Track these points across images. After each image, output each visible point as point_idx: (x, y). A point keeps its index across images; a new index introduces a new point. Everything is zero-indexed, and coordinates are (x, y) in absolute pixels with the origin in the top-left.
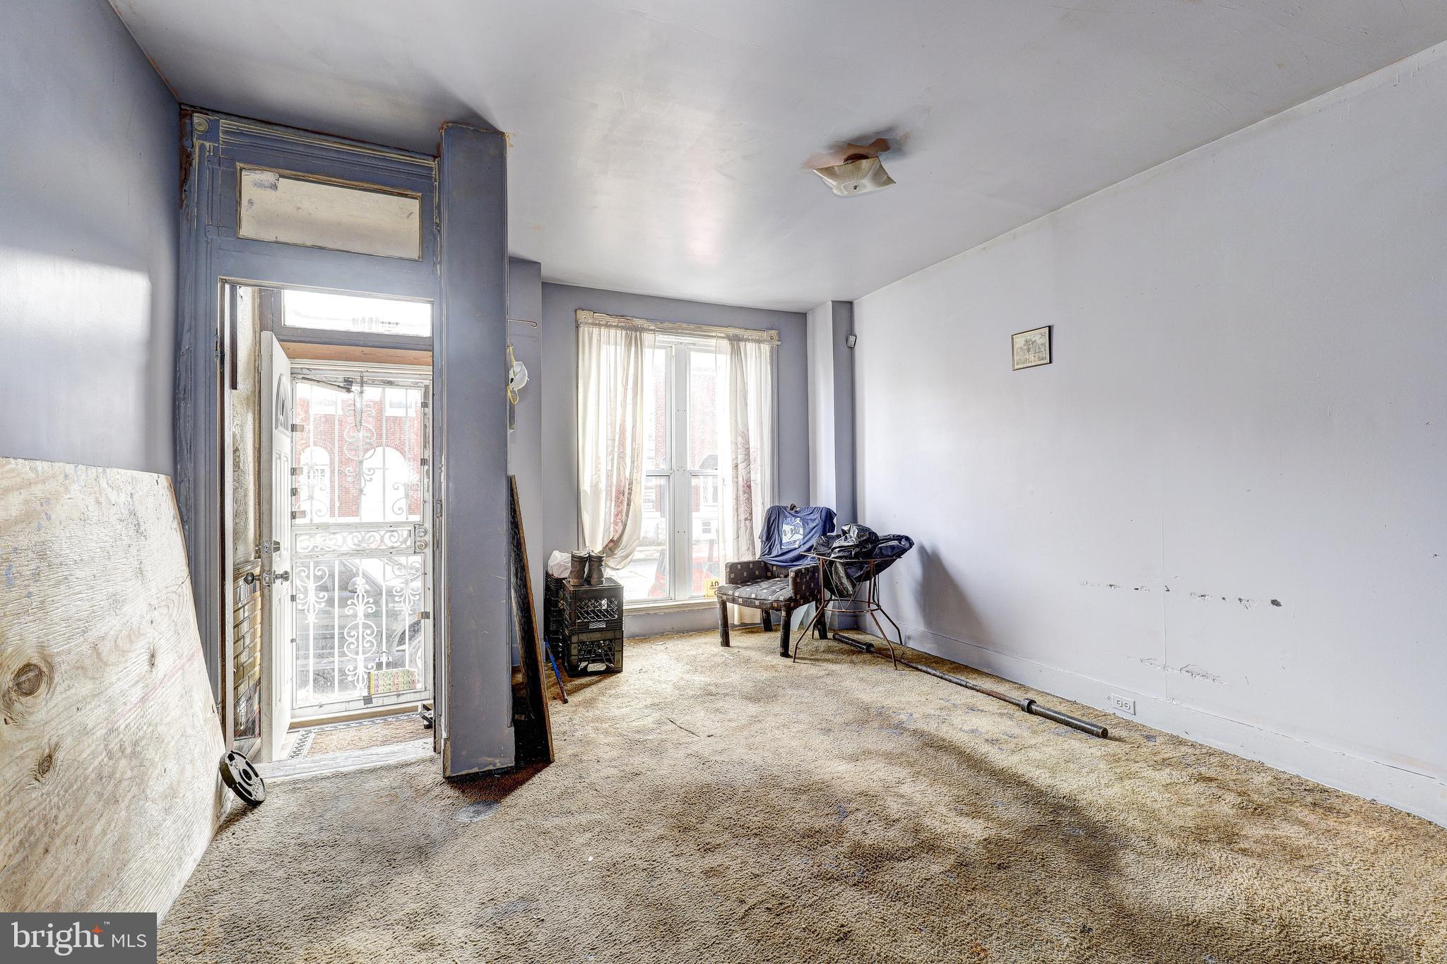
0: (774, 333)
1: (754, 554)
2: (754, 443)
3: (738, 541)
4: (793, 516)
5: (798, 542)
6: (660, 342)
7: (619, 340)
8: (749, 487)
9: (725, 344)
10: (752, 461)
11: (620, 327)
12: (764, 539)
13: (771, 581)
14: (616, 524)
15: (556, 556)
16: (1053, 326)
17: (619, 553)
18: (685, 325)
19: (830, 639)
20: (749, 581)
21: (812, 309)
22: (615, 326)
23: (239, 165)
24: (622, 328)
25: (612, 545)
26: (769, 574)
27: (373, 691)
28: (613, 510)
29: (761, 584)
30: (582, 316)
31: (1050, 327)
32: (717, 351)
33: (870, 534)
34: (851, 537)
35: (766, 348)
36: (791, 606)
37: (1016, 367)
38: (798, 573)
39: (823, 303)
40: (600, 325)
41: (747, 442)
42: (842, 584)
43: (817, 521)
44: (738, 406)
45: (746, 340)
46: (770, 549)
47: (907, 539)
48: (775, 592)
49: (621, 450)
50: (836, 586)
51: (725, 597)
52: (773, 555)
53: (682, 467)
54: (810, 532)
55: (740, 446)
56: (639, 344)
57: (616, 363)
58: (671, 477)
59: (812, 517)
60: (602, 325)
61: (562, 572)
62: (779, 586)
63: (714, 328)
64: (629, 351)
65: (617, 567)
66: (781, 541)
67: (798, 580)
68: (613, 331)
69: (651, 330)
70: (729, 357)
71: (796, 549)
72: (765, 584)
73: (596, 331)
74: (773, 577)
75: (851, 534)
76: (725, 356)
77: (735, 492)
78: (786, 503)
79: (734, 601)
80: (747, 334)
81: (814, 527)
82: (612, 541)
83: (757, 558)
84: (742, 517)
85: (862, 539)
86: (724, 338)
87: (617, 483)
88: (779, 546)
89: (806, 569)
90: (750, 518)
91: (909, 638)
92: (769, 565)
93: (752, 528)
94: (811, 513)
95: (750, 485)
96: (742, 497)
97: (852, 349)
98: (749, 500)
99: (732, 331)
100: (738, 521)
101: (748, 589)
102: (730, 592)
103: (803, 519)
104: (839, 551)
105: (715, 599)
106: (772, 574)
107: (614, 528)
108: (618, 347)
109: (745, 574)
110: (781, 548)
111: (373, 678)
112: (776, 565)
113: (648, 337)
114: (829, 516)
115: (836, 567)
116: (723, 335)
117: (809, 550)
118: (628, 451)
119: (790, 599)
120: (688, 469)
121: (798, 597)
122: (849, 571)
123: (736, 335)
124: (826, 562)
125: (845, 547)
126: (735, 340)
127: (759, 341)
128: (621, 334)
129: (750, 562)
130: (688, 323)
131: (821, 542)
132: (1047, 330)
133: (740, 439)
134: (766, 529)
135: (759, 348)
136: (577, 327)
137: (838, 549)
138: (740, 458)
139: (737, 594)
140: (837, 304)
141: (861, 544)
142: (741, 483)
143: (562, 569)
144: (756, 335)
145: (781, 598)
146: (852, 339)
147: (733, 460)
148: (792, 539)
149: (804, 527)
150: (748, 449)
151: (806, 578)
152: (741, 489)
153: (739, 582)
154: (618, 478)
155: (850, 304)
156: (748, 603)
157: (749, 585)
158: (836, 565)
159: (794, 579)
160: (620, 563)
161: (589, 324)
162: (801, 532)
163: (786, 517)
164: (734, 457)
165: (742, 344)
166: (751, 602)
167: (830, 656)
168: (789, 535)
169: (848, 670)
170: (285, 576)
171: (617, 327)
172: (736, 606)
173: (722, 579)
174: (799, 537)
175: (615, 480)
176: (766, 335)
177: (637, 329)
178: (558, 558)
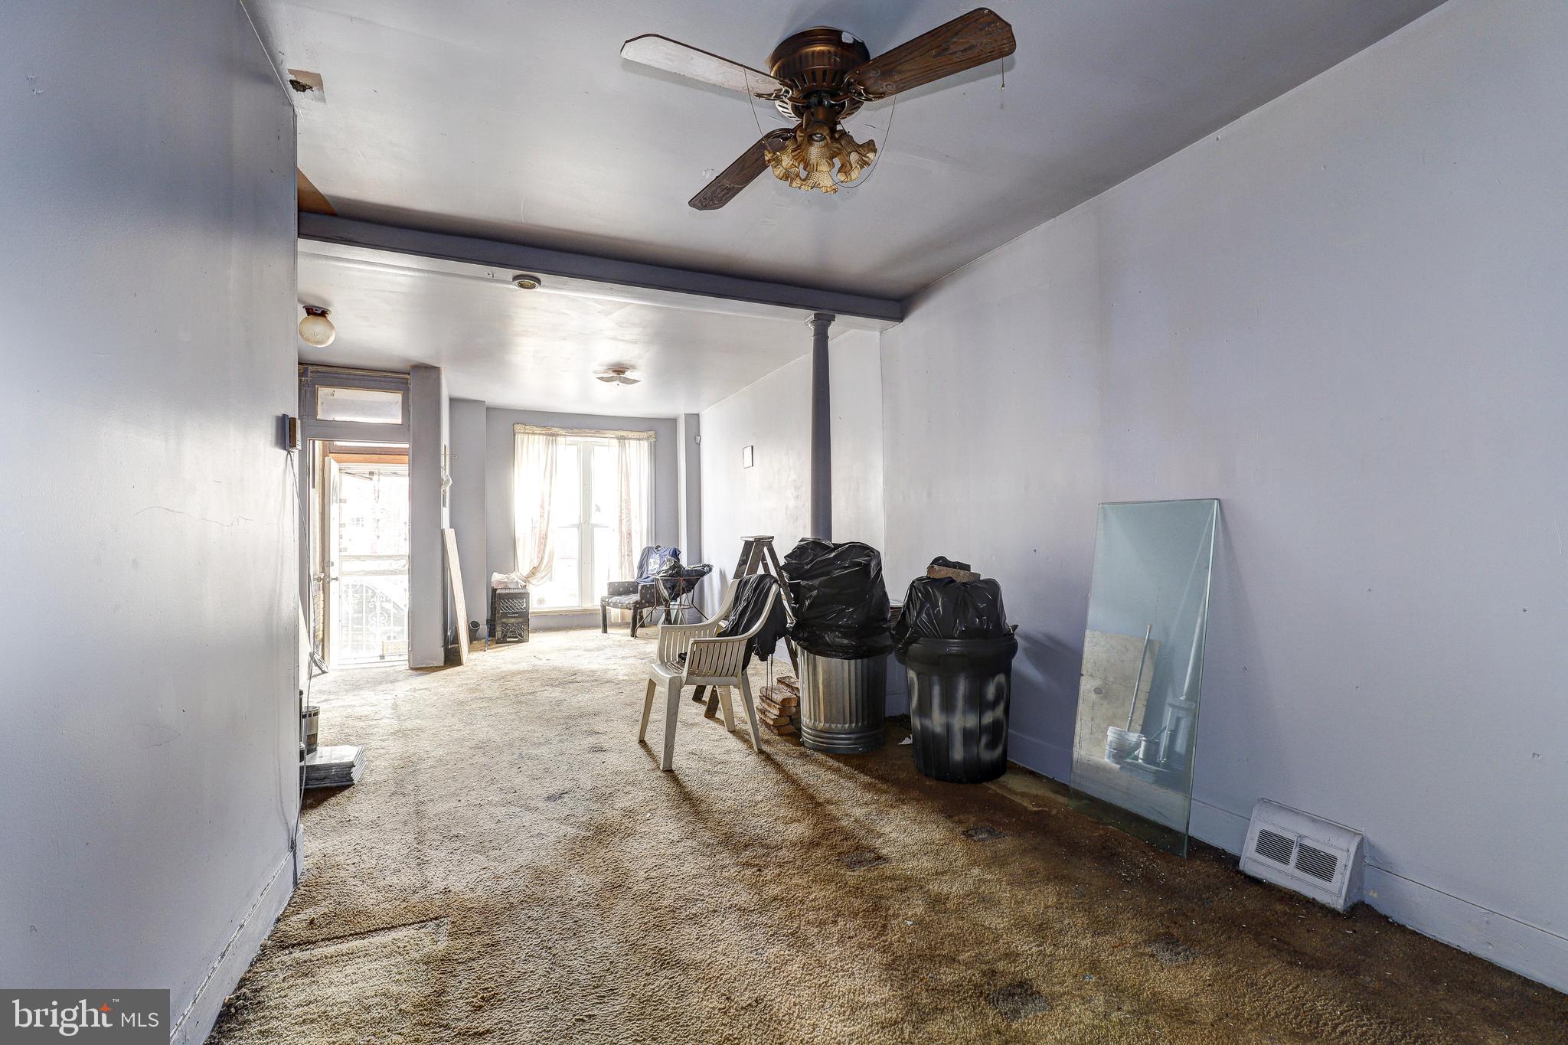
0: (652, 433)
1: (630, 578)
3: (622, 569)
4: (656, 553)
6: (570, 441)
7: (541, 442)
8: (630, 534)
9: (615, 441)
10: (632, 518)
11: (542, 434)
12: (639, 566)
14: (538, 557)
15: (495, 575)
17: (539, 575)
18: (587, 431)
20: (621, 593)
22: (538, 433)
23: (317, 386)
25: (534, 572)
27: (385, 652)
28: (536, 548)
30: (518, 427)
32: (609, 446)
35: (645, 444)
36: (637, 607)
38: (643, 587)
39: (679, 415)
40: (529, 433)
41: (629, 505)
42: (662, 592)
44: (623, 482)
45: (630, 439)
46: (641, 574)
47: (709, 566)
48: (632, 599)
51: (606, 603)
52: (641, 577)
53: (588, 521)
56: (555, 444)
57: (538, 455)
58: (581, 527)
59: (665, 553)
61: (499, 584)
63: (607, 432)
64: (548, 448)
67: (644, 591)
68: (537, 437)
69: (563, 434)
70: (617, 450)
73: (526, 436)
76: (614, 449)
77: (618, 537)
78: (654, 544)
79: (612, 605)
80: (630, 434)
81: (666, 560)
82: (536, 565)
86: (613, 438)
89: (651, 585)
90: (631, 555)
92: (639, 584)
93: (631, 560)
94: (665, 551)
96: (625, 541)
97: (698, 445)
98: (629, 543)
99: (619, 433)
100: (623, 557)
102: (610, 600)
103: (660, 555)
105: (600, 608)
107: (537, 560)
108: (541, 446)
109: (621, 588)
110: (646, 574)
111: (385, 645)
113: (560, 439)
114: (674, 553)
116: (614, 436)
119: (636, 602)
120: (592, 522)
121: (643, 601)
122: (666, 584)
123: (623, 436)
126: (622, 438)
127: (639, 439)
128: (542, 438)
129: (626, 582)
130: (590, 429)
133: (623, 504)
134: (640, 560)
135: (640, 444)
136: (514, 435)
138: (623, 515)
139: (614, 601)
140: (687, 416)
141: (672, 568)
142: (623, 531)
143: (498, 582)
144: (636, 435)
145: (632, 602)
146: (698, 438)
150: (629, 510)
152: (624, 535)
153: (617, 593)
155: (696, 417)
156: (615, 605)
157: (621, 596)
158: (659, 581)
159: (641, 591)
160: (539, 580)
161: (522, 432)
163: (652, 554)
165: (627, 442)
166: (617, 605)
170: (336, 579)
171: (540, 434)
173: (605, 593)
175: (538, 530)
176: (645, 435)
177: (552, 435)
178: (497, 577)
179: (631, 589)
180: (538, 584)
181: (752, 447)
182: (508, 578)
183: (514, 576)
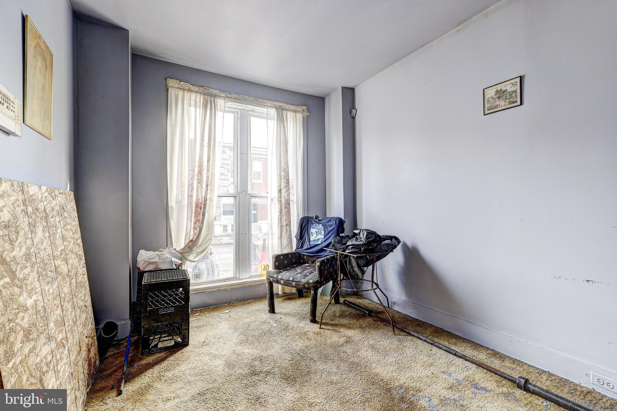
0: (304, 108)
1: (292, 248)
2: (292, 177)
3: (281, 240)
4: (318, 223)
5: (320, 240)
6: (229, 107)
7: (198, 104)
8: (289, 204)
9: (273, 112)
10: (291, 188)
11: (199, 92)
12: (298, 238)
13: (303, 266)
14: (195, 228)
15: (142, 254)
16: (524, 76)
17: (196, 250)
19: (341, 304)
20: (288, 267)
21: (328, 95)
22: (195, 92)
24: (201, 93)
25: (192, 245)
26: (302, 261)
28: (193, 220)
29: (297, 268)
30: (171, 83)
31: (521, 77)
32: (267, 117)
33: (375, 236)
34: (361, 238)
35: (300, 116)
36: (317, 285)
37: (487, 112)
38: (322, 263)
39: (335, 89)
40: (184, 89)
41: (288, 175)
42: (354, 271)
43: (333, 226)
45: (287, 110)
46: (302, 245)
47: (396, 238)
48: (306, 276)
49: (199, 178)
50: (350, 272)
51: (271, 279)
52: (304, 249)
53: (244, 191)
54: (328, 234)
55: (282, 177)
56: (214, 108)
57: (196, 117)
58: (237, 198)
59: (330, 223)
60: (186, 90)
61: (146, 266)
62: (308, 271)
63: (266, 100)
64: (206, 110)
65: (194, 260)
66: (310, 239)
67: (322, 267)
68: (193, 96)
69: (222, 97)
70: (276, 122)
71: (320, 244)
72: (299, 270)
73: (181, 93)
74: (304, 263)
75: (361, 236)
76: (273, 121)
77: (279, 207)
78: (312, 214)
79: (278, 282)
80: (286, 106)
81: (331, 230)
82: (191, 241)
83: (294, 250)
84: (284, 224)
85: (370, 240)
86: (273, 107)
87: (196, 200)
88: (308, 242)
89: (328, 259)
90: (289, 225)
91: (394, 303)
92: (302, 255)
93: (290, 230)
94: (329, 221)
95: (289, 203)
96: (284, 211)
97: (354, 118)
98: (289, 213)
99: (278, 104)
100: (282, 226)
101: (288, 274)
102: (275, 276)
103: (324, 225)
104: (352, 248)
106: (303, 261)
107: (194, 231)
108: (198, 110)
109: (286, 262)
110: (309, 244)
112: (307, 256)
113: (220, 102)
114: (341, 223)
115: (350, 260)
116: (272, 105)
117: (327, 246)
118: (205, 179)
119: (317, 282)
120: (249, 192)
121: (322, 278)
122: (359, 262)
123: (281, 106)
124: (342, 255)
125: (356, 245)
126: (280, 110)
127: (295, 112)
128: (200, 98)
129: (289, 254)
131: (337, 240)
132: (518, 80)
133: (283, 173)
134: (299, 230)
135: (296, 116)
136: (167, 90)
137: (351, 247)
138: (283, 185)
139: (280, 277)
140: (344, 89)
141: (368, 243)
142: (283, 202)
143: (146, 264)
144: (292, 107)
145: (311, 281)
146: (354, 111)
147: (278, 186)
148: (316, 238)
149: (325, 231)
150: (288, 180)
151: (327, 266)
152: (283, 205)
153: (282, 268)
154: (197, 197)
155: (352, 90)
156: (287, 283)
157: (288, 270)
158: (350, 258)
159: (320, 267)
160: (196, 257)
161: (175, 88)
162: (323, 233)
163: (312, 224)
164: (279, 185)
165: (284, 113)
166: (289, 283)
167: (345, 321)
168: (315, 235)
169: (361, 336)
171: (197, 92)
172: (280, 286)
174: (321, 236)
175: (194, 199)
176: (299, 108)
177: (211, 95)
178: (144, 256)
179: (294, 260)
180: (196, 259)
181: (521, 78)
182: (159, 256)
183: (166, 254)
